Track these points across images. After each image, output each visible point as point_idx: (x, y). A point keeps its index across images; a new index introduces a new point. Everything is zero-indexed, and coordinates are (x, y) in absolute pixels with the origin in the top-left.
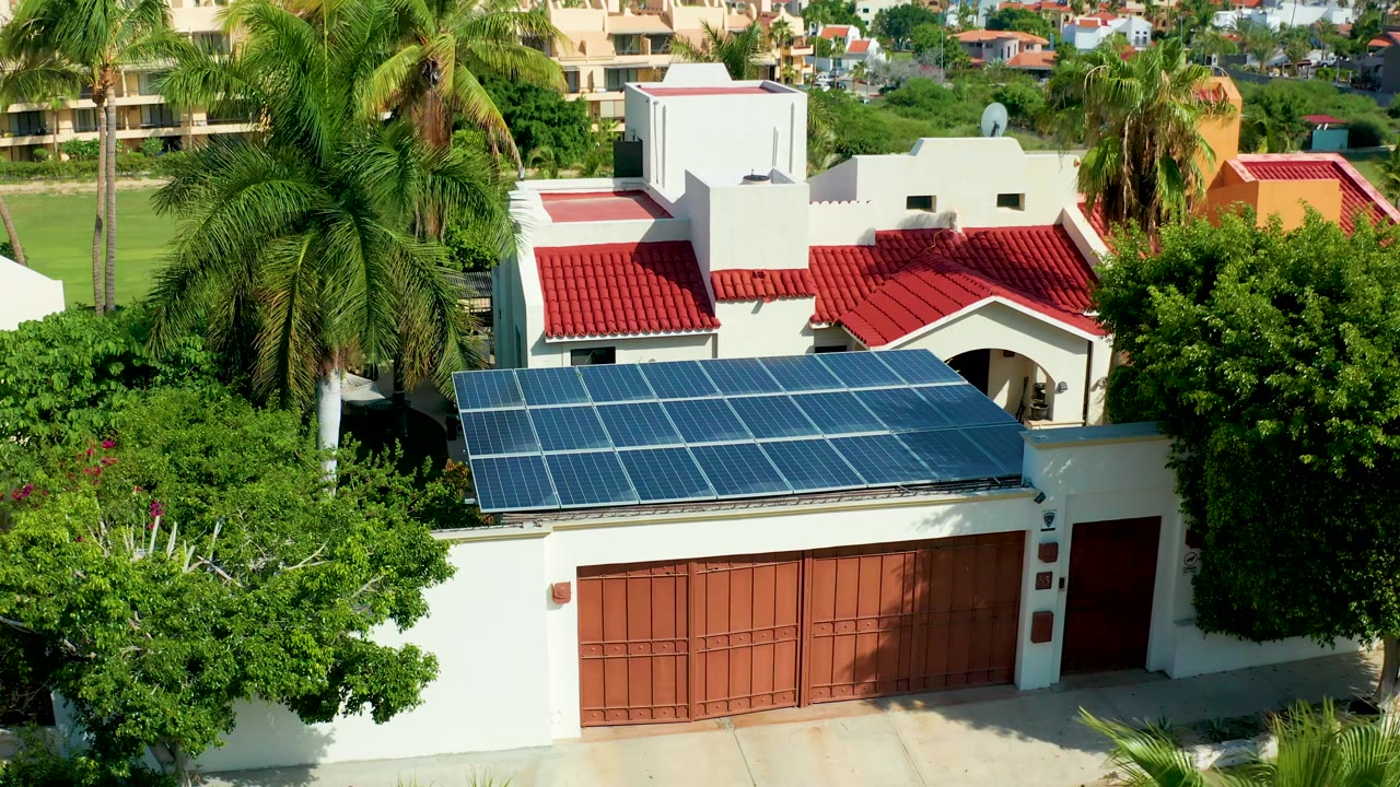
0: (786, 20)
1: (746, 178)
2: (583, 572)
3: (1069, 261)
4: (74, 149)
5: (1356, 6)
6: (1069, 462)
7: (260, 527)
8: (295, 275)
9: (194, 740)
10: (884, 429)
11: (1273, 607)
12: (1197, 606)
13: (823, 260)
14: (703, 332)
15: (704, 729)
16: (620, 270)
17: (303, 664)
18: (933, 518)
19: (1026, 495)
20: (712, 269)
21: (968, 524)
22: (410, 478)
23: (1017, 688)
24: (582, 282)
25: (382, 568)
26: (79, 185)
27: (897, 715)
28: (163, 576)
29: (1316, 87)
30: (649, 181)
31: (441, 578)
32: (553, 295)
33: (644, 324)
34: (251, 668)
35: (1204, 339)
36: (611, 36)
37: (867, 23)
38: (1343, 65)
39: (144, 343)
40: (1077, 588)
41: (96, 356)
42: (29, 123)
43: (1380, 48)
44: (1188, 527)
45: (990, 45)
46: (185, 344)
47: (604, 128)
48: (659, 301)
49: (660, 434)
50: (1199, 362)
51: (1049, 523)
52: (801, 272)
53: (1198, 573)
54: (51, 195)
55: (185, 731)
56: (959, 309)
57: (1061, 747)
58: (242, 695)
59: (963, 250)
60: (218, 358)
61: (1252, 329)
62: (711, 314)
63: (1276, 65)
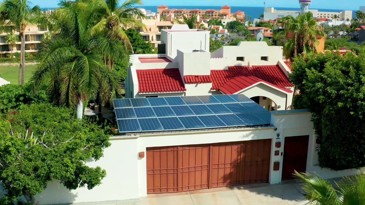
0: (203, 24)
1: (193, 51)
2: (148, 149)
3: (280, 74)
4: (17, 55)
5: (351, 21)
6: (283, 120)
7: (56, 133)
8: (71, 73)
9: (34, 190)
10: (232, 113)
11: (342, 157)
12: (319, 161)
13: (214, 73)
14: (182, 92)
15: (182, 194)
16: (159, 76)
17: (67, 168)
18: (246, 135)
19: (272, 129)
20: (184, 75)
21: (255, 137)
22: (101, 126)
23: (270, 184)
24: (149, 79)
25: (90, 143)
26: (18, 64)
27: (236, 191)
28: (27, 142)
29: (342, 40)
30: (167, 54)
31: (107, 146)
32: (141, 82)
33: (166, 90)
34: (52, 169)
35: (322, 82)
36: (158, 26)
37: (224, 26)
38: (349, 35)
39: (29, 92)
40: (286, 155)
41: (16, 95)
42: (5, 48)
43: (358, 30)
44: (317, 138)
45: (256, 30)
46: (40, 93)
47: (156, 50)
48: (170, 84)
49: (170, 114)
50: (321, 88)
51: (278, 137)
52: (208, 76)
53: (319, 151)
54: (10, 66)
55: (32, 187)
56: (251, 85)
57: (282, 199)
58: (50, 180)
59: (252, 72)
60: (50, 97)
61: (335, 78)
62: (184, 87)
63: (331, 35)
